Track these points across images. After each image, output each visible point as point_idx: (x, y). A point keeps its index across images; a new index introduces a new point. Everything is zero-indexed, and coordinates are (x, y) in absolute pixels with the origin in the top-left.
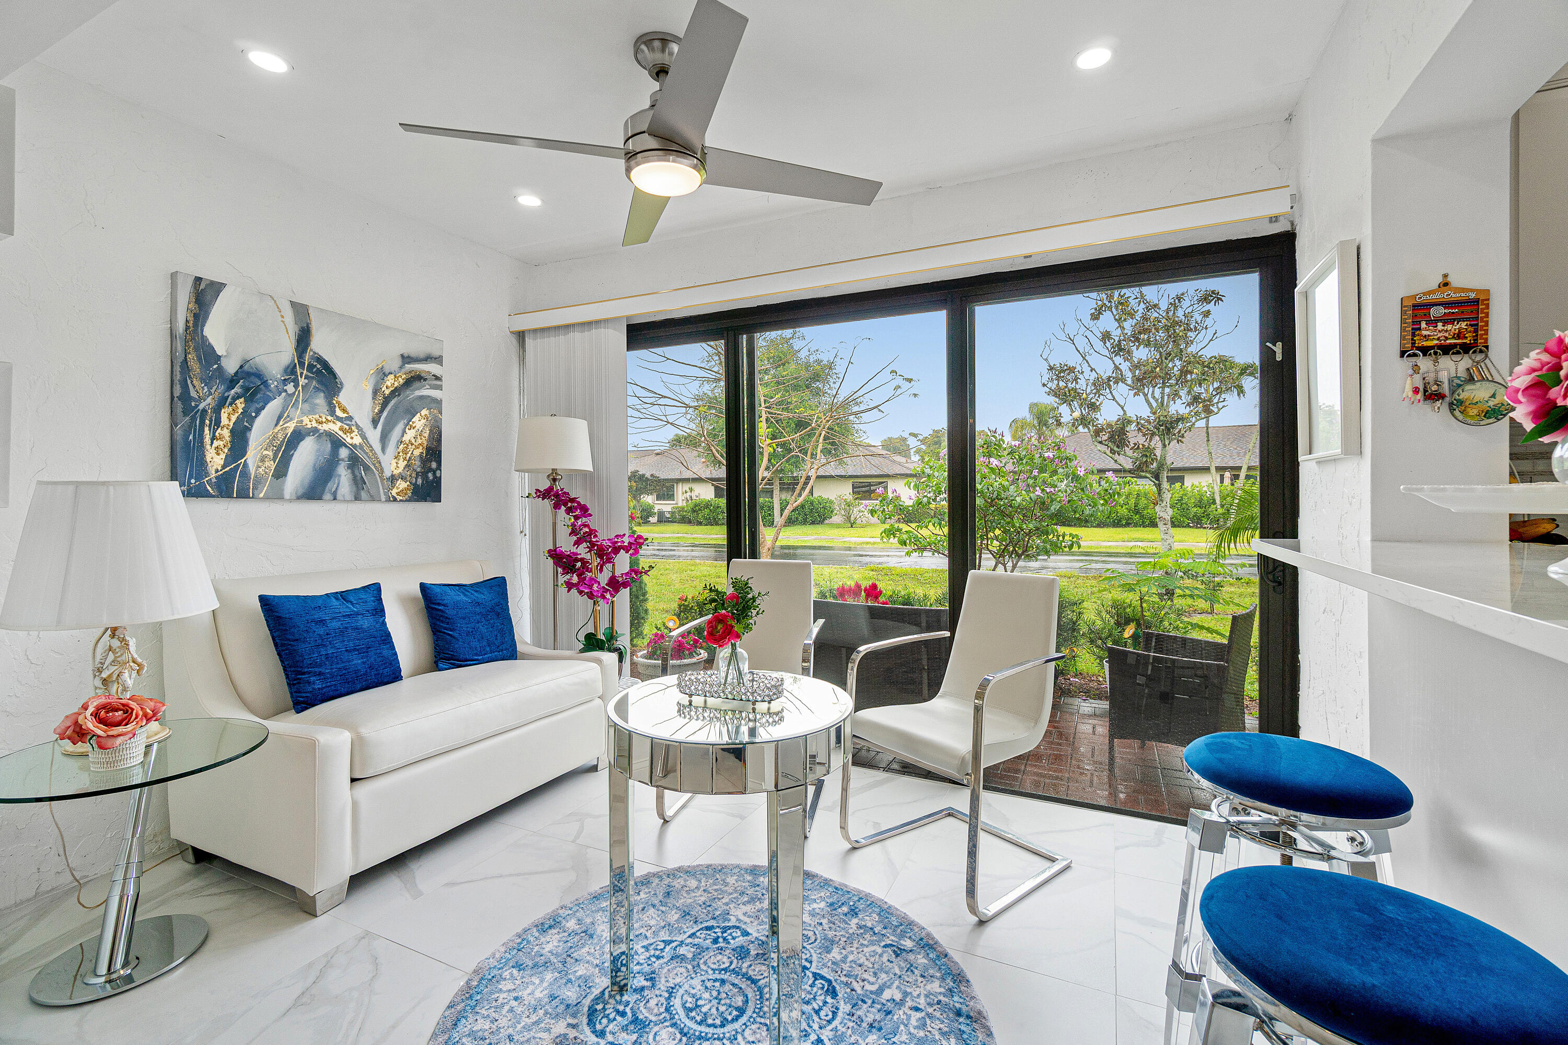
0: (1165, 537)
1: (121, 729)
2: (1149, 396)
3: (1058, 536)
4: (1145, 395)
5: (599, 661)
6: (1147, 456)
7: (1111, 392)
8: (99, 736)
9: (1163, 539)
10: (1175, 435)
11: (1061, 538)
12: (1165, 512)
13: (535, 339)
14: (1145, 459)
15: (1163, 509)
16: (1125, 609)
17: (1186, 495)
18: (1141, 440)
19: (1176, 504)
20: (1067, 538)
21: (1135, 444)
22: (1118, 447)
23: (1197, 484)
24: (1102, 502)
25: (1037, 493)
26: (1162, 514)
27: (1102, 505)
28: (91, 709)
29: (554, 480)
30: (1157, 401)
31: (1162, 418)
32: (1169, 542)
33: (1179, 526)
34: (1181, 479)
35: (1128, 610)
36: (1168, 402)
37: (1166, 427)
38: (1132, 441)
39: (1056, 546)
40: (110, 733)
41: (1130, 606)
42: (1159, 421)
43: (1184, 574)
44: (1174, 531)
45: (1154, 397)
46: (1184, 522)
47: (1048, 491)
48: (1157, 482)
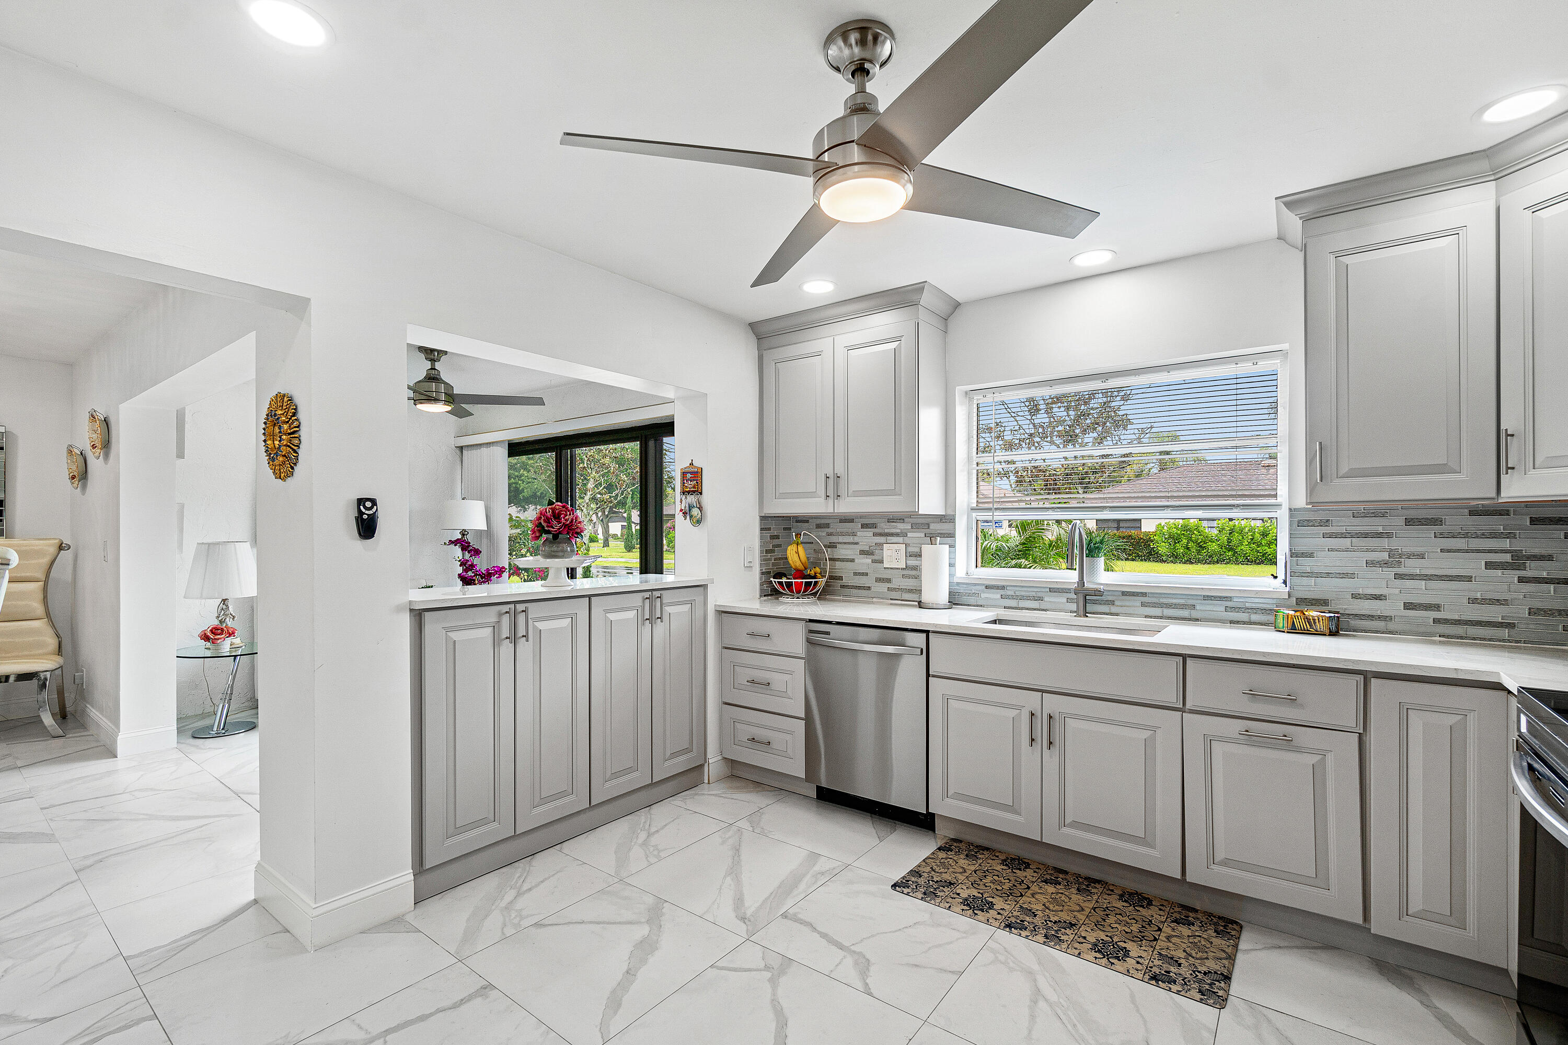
1: (219, 636)
8: (212, 639)
13: (468, 451)
28: (210, 629)
29: (464, 535)
40: (215, 637)
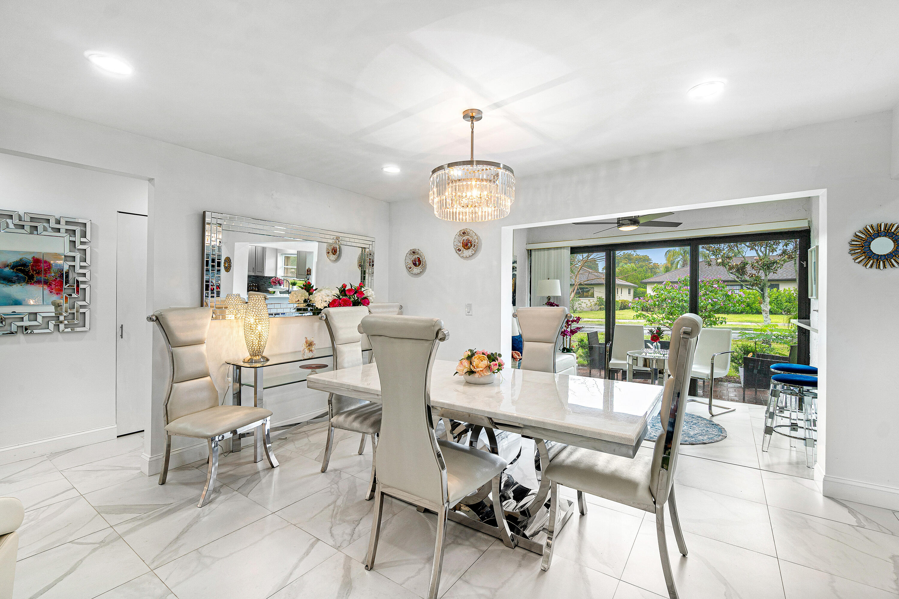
0: (766, 319)
2: (759, 251)
3: (716, 319)
4: (756, 251)
5: (573, 355)
6: (757, 280)
7: (738, 249)
9: (764, 320)
10: (772, 270)
11: (717, 319)
12: (766, 307)
13: (535, 252)
14: (756, 282)
15: (765, 306)
16: (747, 347)
17: (780, 295)
18: (754, 272)
19: (774, 300)
20: (720, 319)
21: (750, 274)
22: (741, 275)
23: (787, 289)
24: (738, 305)
25: (709, 301)
26: (764, 308)
27: (738, 306)
29: (549, 299)
30: (762, 253)
31: (765, 262)
32: (768, 322)
33: (775, 314)
34: (777, 286)
35: (749, 348)
36: (769, 253)
37: (767, 266)
38: (749, 272)
39: (715, 323)
41: (750, 347)
42: (764, 264)
43: (776, 338)
44: (771, 316)
45: (761, 251)
46: (778, 311)
47: (714, 300)
48: (762, 293)
